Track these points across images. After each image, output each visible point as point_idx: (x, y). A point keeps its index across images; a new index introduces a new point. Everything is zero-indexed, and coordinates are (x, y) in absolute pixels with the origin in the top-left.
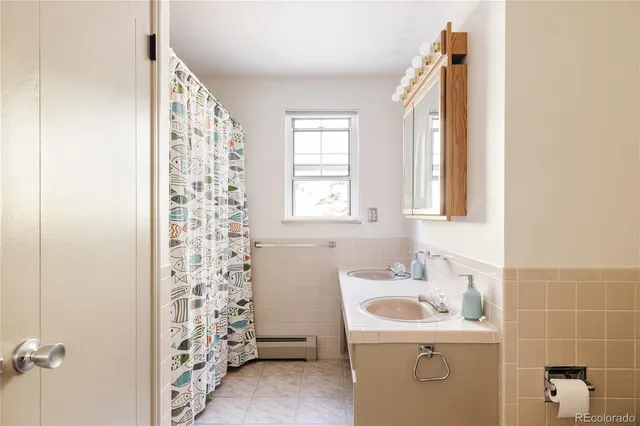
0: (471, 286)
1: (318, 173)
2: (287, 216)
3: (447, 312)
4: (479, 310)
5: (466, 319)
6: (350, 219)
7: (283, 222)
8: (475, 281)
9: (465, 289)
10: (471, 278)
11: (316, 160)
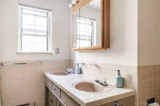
0: (119, 74)
1: (33, 33)
2: (19, 51)
3: (107, 85)
4: (122, 83)
5: (117, 87)
6: (48, 52)
7: (17, 53)
8: (120, 72)
9: (117, 76)
10: (119, 71)
11: (33, 28)
